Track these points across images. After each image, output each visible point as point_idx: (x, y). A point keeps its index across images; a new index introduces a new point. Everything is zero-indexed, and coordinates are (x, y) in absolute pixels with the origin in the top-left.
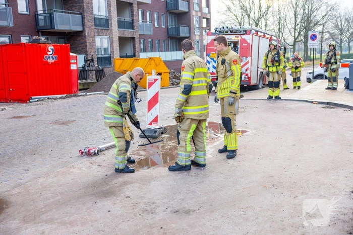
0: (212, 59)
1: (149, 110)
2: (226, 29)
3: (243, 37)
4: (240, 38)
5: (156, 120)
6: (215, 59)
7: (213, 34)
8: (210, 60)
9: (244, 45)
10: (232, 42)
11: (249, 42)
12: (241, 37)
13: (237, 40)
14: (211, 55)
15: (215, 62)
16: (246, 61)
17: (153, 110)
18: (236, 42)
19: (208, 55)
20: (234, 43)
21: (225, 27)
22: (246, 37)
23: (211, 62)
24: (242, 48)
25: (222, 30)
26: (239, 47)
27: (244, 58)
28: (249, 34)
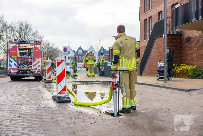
0: (14, 59)
1: (59, 83)
2: (24, 40)
3: (36, 46)
4: (33, 46)
5: (64, 89)
6: (16, 59)
7: (13, 43)
8: (12, 60)
9: (36, 51)
10: (27, 49)
12: (34, 46)
13: (31, 48)
14: (13, 56)
15: (16, 61)
16: (38, 61)
18: (31, 49)
19: (11, 57)
20: (29, 49)
21: (23, 39)
22: (38, 46)
23: (13, 61)
24: (35, 52)
25: (21, 40)
26: (33, 52)
27: (37, 59)
28: (40, 45)
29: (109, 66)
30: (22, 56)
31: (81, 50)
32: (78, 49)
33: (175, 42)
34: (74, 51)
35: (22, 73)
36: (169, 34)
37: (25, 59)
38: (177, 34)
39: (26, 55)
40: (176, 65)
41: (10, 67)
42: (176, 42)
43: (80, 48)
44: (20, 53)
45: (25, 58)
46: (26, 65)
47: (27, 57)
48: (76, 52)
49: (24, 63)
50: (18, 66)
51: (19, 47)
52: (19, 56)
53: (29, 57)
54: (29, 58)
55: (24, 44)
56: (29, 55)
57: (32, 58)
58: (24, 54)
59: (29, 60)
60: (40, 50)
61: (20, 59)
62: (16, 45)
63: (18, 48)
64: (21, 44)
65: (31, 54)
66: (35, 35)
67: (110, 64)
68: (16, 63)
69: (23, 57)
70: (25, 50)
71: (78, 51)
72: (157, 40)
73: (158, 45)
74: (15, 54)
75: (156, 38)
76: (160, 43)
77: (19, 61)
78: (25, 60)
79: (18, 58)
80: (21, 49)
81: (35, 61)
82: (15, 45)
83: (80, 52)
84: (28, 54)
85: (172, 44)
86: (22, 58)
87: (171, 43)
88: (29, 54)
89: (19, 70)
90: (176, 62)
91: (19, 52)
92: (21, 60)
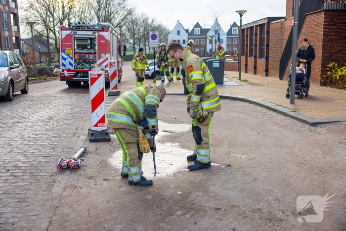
0: (68, 55)
1: (93, 110)
2: (83, 25)
3: (101, 33)
4: (97, 35)
5: (102, 120)
6: (71, 56)
7: (66, 29)
8: (65, 56)
9: (102, 41)
10: (88, 38)
11: (107, 39)
12: (99, 33)
14: (67, 51)
15: (71, 58)
16: (105, 58)
17: (98, 110)
18: (94, 38)
19: (63, 51)
20: (91, 39)
21: (81, 23)
22: (104, 34)
23: (67, 58)
24: (100, 44)
25: (78, 25)
26: (97, 43)
27: (103, 55)
28: (107, 31)
29: (215, 66)
30: (80, 50)
31: (199, 29)
32: (194, 26)
33: (337, 23)
34: (187, 31)
35: (82, 77)
36: (327, 9)
37: (85, 55)
38: (343, 8)
39: (87, 48)
40: (336, 65)
41: (64, 68)
42: (340, 23)
43: (197, 25)
44: (77, 46)
45: (85, 53)
46: (87, 64)
47: (89, 51)
48: (190, 31)
49: (84, 61)
50: (75, 66)
51: (76, 36)
52: (77, 51)
53: (92, 51)
54: (91, 53)
55: (83, 30)
56: (91, 48)
57: (96, 53)
58: (84, 47)
59: (91, 57)
60: (108, 40)
61: (78, 55)
62: (71, 33)
63: (74, 38)
64: (77, 31)
65: (94, 47)
66: (122, 6)
67: (217, 64)
68: (72, 62)
69: (83, 52)
70: (85, 40)
71: (193, 30)
72: (307, 20)
73: (310, 27)
74: (70, 46)
75: (307, 15)
76: (312, 24)
77: (77, 57)
78: (86, 57)
79: (75, 53)
80: (79, 39)
81: (100, 58)
82: (68, 32)
83: (197, 31)
84: (89, 47)
85: (332, 27)
86: (80, 53)
87: (331, 25)
88: (91, 46)
89: (78, 72)
90: (339, 59)
91: (76, 44)
92: (80, 57)
